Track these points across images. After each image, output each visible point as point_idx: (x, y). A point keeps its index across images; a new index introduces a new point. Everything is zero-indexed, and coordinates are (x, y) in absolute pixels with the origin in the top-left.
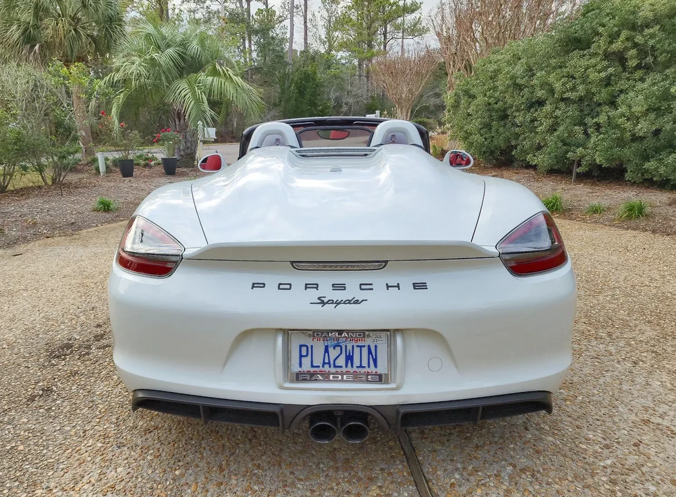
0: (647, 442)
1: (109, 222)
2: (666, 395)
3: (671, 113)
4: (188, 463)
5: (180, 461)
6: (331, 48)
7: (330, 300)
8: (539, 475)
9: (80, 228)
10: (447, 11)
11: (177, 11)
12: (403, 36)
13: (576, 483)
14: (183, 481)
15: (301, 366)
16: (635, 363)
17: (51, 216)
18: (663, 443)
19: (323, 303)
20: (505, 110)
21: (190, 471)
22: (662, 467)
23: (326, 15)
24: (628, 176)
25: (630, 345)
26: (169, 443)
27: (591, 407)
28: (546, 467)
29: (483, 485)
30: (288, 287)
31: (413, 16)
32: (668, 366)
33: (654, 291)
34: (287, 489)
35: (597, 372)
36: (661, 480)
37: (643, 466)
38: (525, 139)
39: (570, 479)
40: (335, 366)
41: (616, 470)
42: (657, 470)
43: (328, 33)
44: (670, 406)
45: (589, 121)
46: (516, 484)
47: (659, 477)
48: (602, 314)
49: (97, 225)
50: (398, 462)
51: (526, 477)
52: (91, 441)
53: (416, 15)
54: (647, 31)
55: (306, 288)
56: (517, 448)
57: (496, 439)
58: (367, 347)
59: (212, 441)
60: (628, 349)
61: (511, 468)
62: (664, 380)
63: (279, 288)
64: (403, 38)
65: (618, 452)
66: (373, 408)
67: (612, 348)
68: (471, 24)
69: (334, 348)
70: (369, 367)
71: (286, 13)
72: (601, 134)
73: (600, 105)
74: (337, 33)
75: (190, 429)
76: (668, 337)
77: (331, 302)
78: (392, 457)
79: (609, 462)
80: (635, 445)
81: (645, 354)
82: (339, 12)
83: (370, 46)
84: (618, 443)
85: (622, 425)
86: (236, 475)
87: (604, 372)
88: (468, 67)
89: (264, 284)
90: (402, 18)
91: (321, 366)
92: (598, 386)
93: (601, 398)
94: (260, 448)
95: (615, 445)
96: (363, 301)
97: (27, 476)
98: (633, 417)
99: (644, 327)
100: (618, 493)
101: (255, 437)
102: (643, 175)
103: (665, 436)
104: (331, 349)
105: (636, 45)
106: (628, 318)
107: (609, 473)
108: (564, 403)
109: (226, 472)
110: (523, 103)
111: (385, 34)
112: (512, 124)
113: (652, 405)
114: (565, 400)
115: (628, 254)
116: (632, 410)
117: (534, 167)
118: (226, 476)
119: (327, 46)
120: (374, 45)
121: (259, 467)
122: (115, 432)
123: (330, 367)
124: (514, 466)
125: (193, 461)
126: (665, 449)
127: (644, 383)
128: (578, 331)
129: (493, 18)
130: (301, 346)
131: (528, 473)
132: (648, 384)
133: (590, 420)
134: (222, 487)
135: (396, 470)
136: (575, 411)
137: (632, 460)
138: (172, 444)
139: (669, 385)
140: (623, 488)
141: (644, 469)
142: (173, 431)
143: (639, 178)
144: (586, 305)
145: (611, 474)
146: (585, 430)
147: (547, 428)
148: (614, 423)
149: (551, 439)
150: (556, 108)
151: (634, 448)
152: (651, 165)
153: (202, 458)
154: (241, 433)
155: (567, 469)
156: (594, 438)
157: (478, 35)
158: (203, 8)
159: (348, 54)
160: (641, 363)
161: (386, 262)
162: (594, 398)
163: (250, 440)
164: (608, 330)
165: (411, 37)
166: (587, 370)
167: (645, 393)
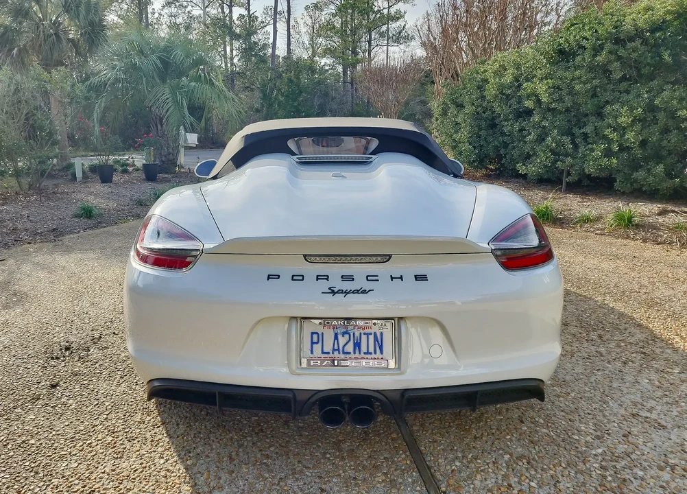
0: (636, 433)
1: (92, 228)
2: (654, 392)
3: (657, 124)
4: (198, 454)
5: (190, 452)
6: (314, 54)
7: (339, 290)
8: (534, 463)
9: (62, 234)
10: (433, 21)
11: (156, 15)
12: (388, 43)
13: (569, 469)
14: (195, 470)
15: (312, 352)
16: (625, 363)
17: (32, 222)
18: (650, 434)
19: (333, 293)
20: (493, 119)
21: (202, 461)
22: (649, 455)
23: (309, 21)
24: (617, 185)
25: (620, 347)
26: (178, 437)
27: (583, 402)
28: (541, 455)
29: (482, 471)
30: (301, 278)
31: (398, 23)
32: (656, 366)
33: (644, 297)
34: (297, 476)
35: (588, 371)
36: (648, 466)
37: (632, 454)
38: (514, 148)
39: (564, 466)
40: (344, 353)
41: (607, 458)
42: (644, 457)
43: (312, 39)
44: (658, 402)
45: (576, 131)
46: (513, 470)
47: (647, 463)
48: (593, 318)
49: (79, 232)
50: (401, 452)
51: (523, 464)
52: (100, 435)
53: (401, 23)
54: (629, 45)
55: (317, 279)
56: (514, 439)
57: (494, 431)
58: (373, 335)
59: (220, 435)
60: (618, 350)
61: (508, 456)
62: (652, 378)
63: (293, 280)
64: (388, 46)
65: (609, 442)
66: (380, 393)
67: (602, 350)
68: (457, 34)
69: (343, 336)
70: (375, 353)
71: (269, 19)
72: (589, 144)
73: (587, 115)
74: (321, 40)
75: (197, 424)
76: (656, 340)
77: (341, 291)
78: (395, 447)
79: (600, 451)
80: (624, 436)
81: (634, 355)
82: (323, 19)
83: (355, 53)
84: (609, 434)
85: (612, 418)
86: (246, 464)
87: (595, 371)
88: (455, 76)
89: (279, 276)
90: (386, 26)
91: (331, 352)
92: (589, 385)
93: (592, 395)
94: (268, 441)
95: (606, 435)
96: (370, 291)
97: (41, 466)
98: (622, 412)
99: (633, 330)
100: (609, 477)
101: (262, 430)
102: (632, 185)
103: (652, 428)
104: (340, 337)
105: (619, 58)
106: (618, 322)
107: (600, 460)
108: (556, 398)
109: (236, 462)
110: (511, 113)
111: (370, 41)
112: (501, 133)
113: (640, 401)
114: (558, 396)
115: (618, 261)
116: (621, 406)
117: (524, 176)
118: (237, 465)
119: (310, 52)
120: (359, 52)
121: (267, 457)
122: (124, 426)
123: (339, 353)
124: (511, 455)
125: (203, 452)
126: (652, 440)
127: (633, 381)
128: (570, 334)
129: (478, 29)
130: (312, 333)
131: (524, 461)
132: (637, 382)
133: (582, 414)
134: (234, 475)
135: (399, 459)
136: (568, 406)
137: (622, 448)
138: (181, 437)
139: (657, 383)
140: (613, 473)
141: (633, 456)
142: (181, 426)
143: (628, 188)
144: (577, 309)
145: (602, 461)
146: (577, 424)
147: (542, 421)
148: (605, 416)
149: (545, 430)
150: (544, 118)
151: (623, 438)
152: (640, 175)
153: (212, 449)
154: (248, 427)
155: (560, 457)
156: (586, 430)
157: (464, 45)
158: (184, 13)
159: (332, 61)
160: (630, 363)
161: (390, 256)
162: (586, 395)
163: (257, 433)
164: (599, 332)
165: (396, 45)
166: (579, 369)
167: (634, 390)
